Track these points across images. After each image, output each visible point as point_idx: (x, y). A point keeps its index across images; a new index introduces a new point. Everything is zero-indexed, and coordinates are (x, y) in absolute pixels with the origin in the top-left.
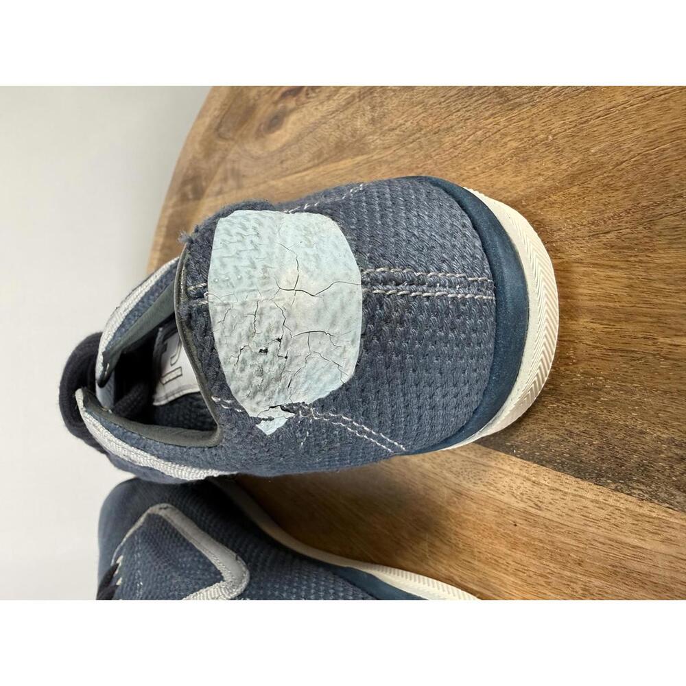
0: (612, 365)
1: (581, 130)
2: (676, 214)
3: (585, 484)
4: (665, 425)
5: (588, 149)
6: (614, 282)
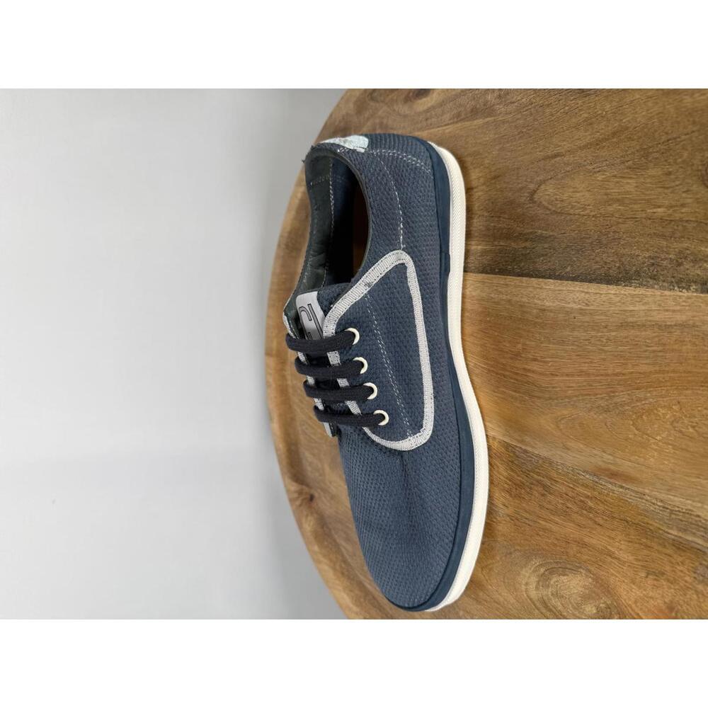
0: (627, 226)
1: (619, 110)
2: (657, 152)
3: (611, 287)
4: (648, 250)
5: (621, 120)
6: (630, 185)
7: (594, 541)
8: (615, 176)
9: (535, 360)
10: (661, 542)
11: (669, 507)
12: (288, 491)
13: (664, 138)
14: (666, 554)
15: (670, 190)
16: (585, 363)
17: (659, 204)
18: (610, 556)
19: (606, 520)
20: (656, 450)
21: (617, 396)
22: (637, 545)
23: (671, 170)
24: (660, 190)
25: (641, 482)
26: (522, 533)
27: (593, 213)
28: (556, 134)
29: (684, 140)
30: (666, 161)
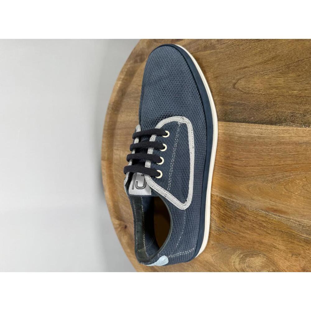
0: (280, 99)
1: (275, 47)
2: (294, 66)
3: (273, 126)
4: (290, 110)
5: (276, 52)
6: (281, 81)
7: (267, 241)
8: (274, 77)
9: (237, 160)
10: (298, 240)
11: (302, 224)
12: (114, 224)
13: (296, 60)
14: (301, 246)
15: (300, 83)
16: (261, 160)
17: (295, 89)
18: (275, 248)
19: (272, 231)
20: (295, 199)
21: (277, 175)
22: (287, 242)
23: (300, 74)
24: (295, 83)
25: (288, 214)
26: (232, 239)
27: (263, 93)
28: (246, 58)
29: (306, 61)
30: (297, 70)
